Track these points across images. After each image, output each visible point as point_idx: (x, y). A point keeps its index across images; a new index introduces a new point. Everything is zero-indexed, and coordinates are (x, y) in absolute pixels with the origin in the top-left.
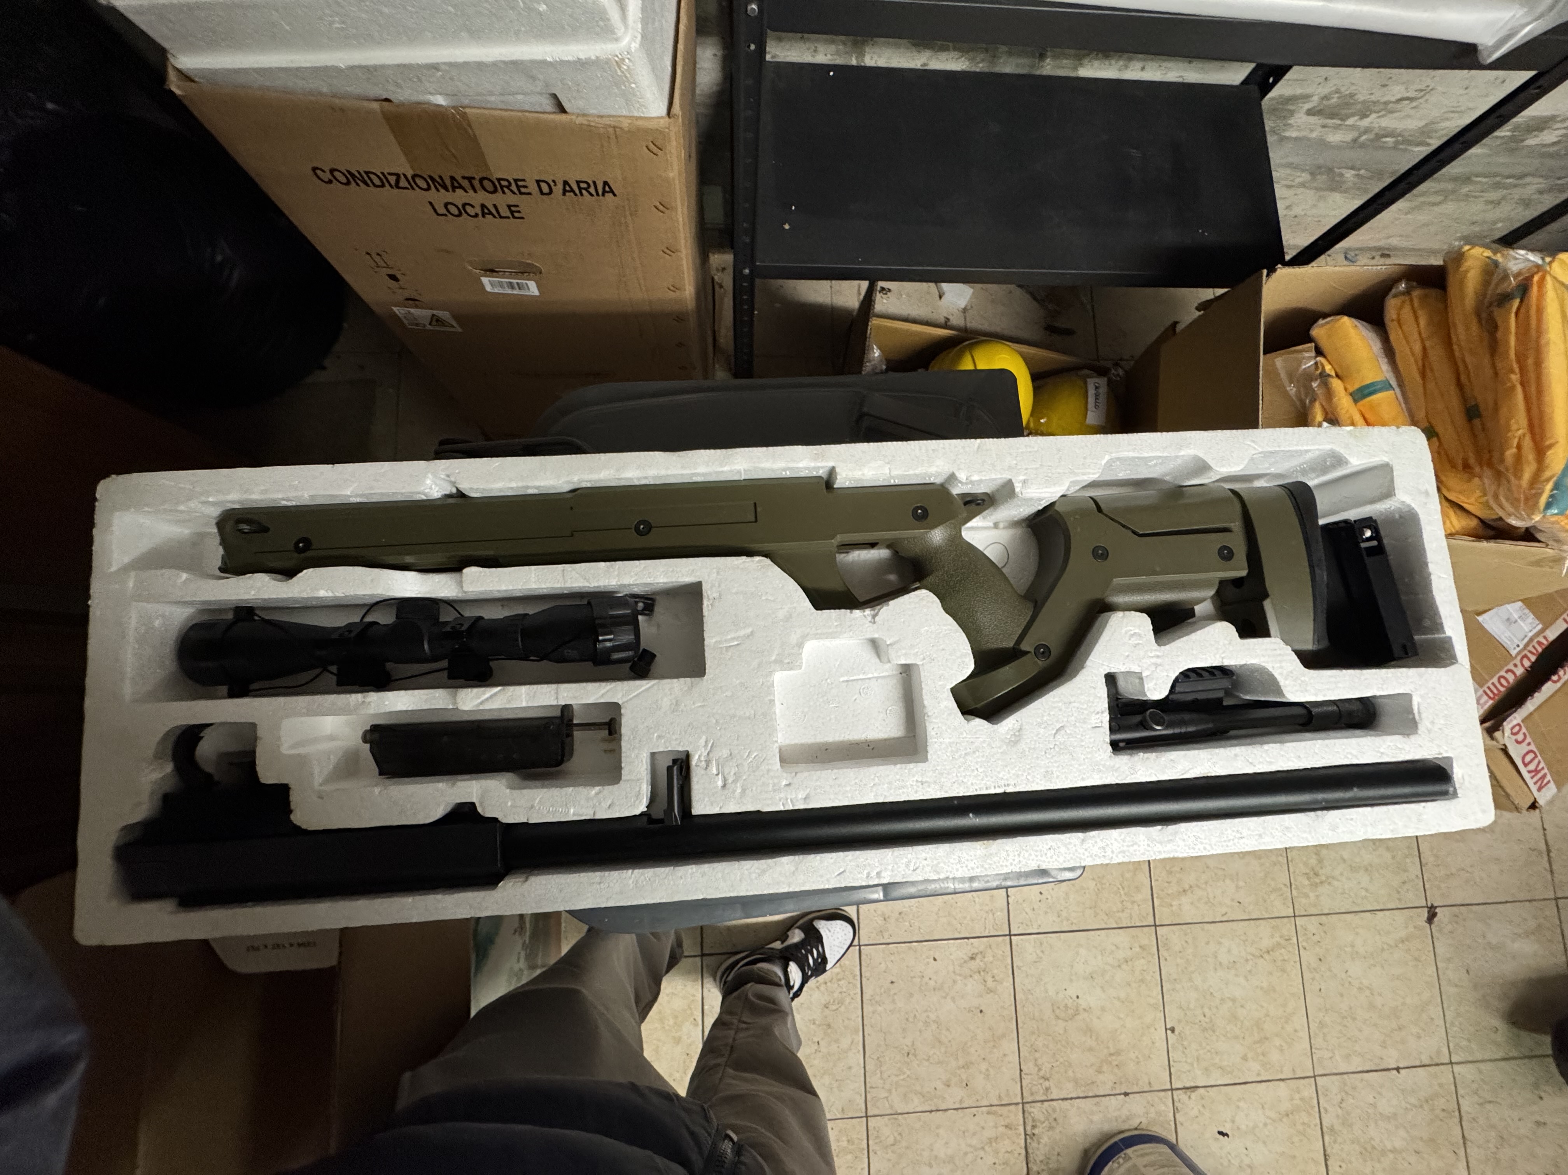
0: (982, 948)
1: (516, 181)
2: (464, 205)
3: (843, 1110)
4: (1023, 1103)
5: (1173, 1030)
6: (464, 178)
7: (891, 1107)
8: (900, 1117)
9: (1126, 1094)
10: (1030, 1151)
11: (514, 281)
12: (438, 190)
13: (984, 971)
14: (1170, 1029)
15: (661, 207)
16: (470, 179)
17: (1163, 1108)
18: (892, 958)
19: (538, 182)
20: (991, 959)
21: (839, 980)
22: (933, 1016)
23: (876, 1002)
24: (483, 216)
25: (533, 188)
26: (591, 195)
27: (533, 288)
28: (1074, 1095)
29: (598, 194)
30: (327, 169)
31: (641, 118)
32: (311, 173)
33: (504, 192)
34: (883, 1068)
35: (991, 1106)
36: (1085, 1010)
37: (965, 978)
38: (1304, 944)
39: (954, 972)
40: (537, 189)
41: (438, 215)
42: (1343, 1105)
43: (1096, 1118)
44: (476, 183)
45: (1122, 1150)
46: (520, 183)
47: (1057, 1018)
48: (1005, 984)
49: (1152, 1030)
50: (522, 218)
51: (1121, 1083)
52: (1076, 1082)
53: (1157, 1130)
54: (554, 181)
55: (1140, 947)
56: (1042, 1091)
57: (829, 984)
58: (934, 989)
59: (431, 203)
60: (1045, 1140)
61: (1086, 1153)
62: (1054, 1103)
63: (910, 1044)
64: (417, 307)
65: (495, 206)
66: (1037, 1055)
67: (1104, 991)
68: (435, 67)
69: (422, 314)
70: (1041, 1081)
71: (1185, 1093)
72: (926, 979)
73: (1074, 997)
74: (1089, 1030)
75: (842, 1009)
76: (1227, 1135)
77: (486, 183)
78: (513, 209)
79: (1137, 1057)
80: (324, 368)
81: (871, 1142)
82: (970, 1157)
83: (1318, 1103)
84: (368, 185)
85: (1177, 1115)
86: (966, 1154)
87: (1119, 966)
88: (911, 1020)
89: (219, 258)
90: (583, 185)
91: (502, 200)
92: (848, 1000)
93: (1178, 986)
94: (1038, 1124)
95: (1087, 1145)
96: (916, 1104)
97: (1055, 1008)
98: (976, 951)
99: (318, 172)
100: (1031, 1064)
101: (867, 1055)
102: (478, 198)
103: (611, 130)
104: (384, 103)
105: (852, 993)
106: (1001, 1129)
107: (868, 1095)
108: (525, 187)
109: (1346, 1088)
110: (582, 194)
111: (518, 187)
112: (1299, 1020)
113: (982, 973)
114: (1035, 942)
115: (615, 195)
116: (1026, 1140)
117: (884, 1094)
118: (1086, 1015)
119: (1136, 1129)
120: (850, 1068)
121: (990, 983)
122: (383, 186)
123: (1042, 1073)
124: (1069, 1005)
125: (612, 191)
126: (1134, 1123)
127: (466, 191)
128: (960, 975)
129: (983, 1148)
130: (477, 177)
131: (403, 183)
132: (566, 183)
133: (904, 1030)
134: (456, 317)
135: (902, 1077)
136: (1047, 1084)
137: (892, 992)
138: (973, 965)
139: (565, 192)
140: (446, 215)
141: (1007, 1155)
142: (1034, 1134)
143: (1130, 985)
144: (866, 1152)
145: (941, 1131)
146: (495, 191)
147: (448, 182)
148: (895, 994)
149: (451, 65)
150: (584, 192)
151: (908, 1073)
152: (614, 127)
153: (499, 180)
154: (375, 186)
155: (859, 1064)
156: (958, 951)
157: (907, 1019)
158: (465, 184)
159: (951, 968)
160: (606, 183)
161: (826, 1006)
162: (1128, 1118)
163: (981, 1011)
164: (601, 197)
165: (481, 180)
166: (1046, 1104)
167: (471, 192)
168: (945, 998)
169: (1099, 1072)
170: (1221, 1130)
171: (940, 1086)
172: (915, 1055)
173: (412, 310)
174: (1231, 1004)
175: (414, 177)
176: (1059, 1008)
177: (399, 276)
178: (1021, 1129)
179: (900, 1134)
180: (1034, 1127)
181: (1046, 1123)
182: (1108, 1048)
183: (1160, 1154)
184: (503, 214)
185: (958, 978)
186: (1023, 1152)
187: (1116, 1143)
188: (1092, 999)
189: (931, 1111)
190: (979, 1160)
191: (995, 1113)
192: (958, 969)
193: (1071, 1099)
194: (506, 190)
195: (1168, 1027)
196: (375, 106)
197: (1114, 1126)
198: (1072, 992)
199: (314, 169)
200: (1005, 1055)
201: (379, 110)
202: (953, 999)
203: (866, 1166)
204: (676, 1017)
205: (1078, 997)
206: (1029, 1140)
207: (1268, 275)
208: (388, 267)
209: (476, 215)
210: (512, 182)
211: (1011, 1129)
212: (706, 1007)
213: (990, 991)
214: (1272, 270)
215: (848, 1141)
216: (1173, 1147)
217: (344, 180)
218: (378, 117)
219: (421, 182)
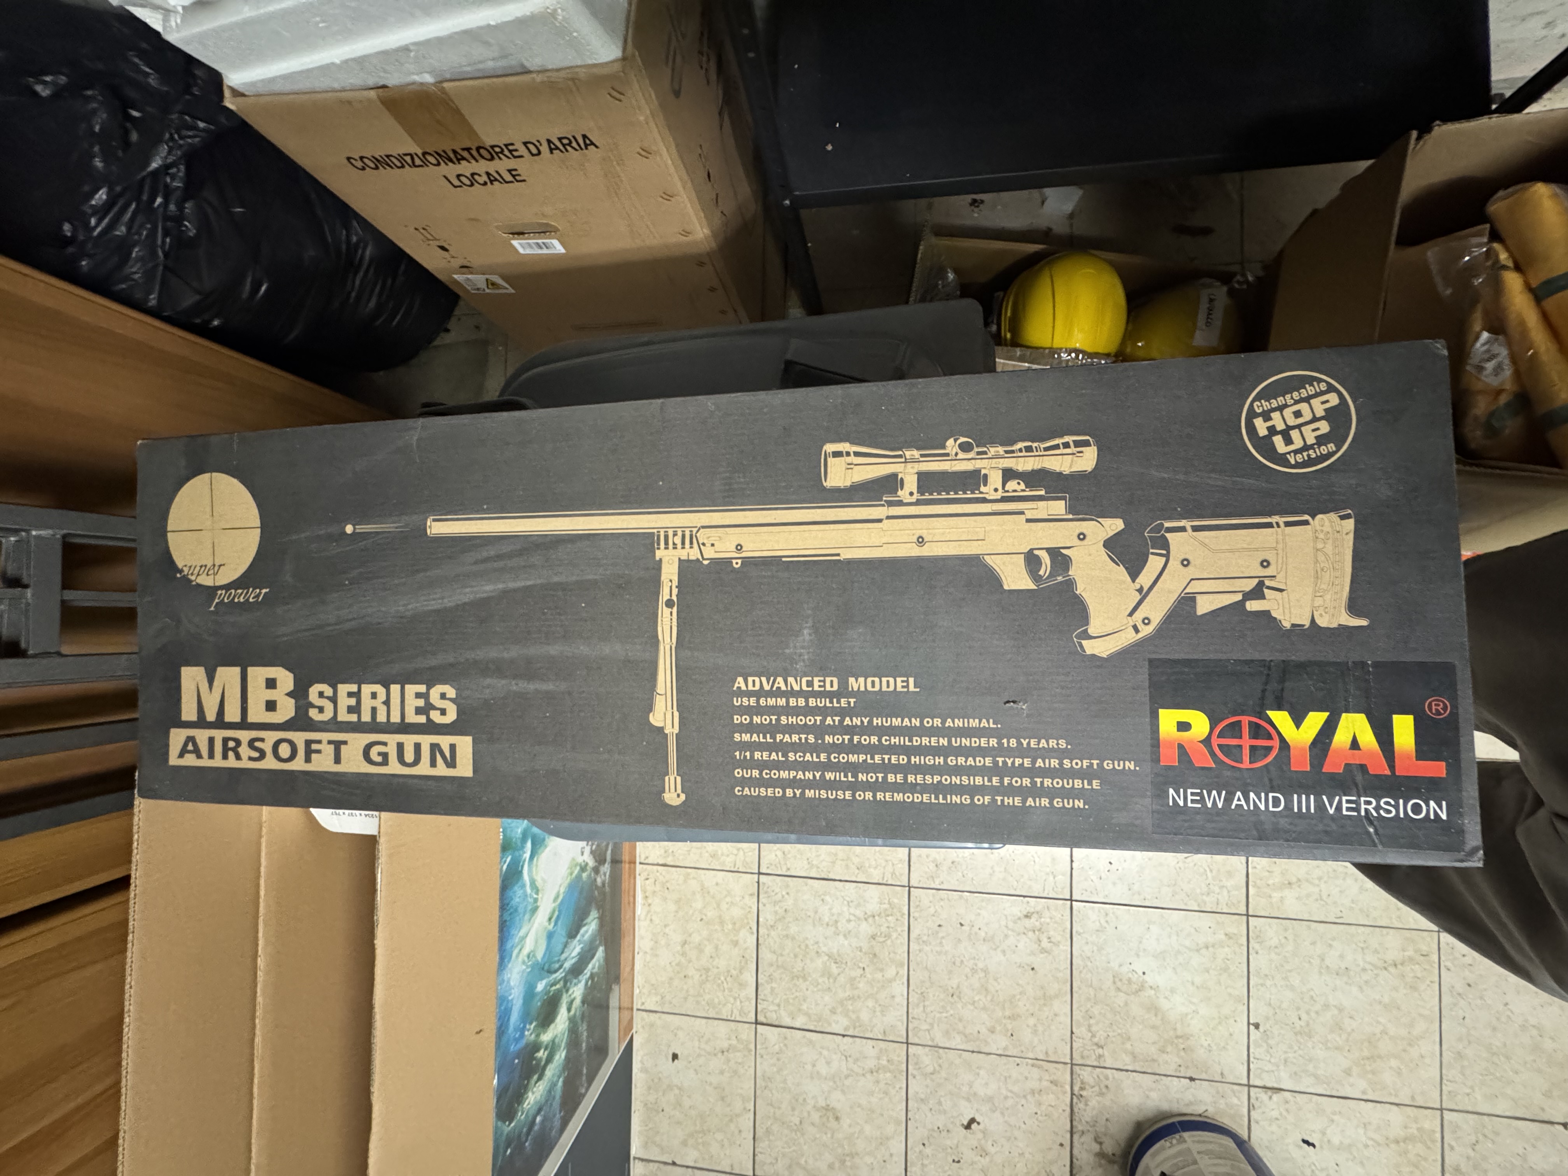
0: (1039, 908)
1: (506, 145)
2: (473, 175)
3: (884, 1032)
4: (1072, 1064)
5: (1257, 1026)
6: (463, 149)
7: (932, 1040)
8: (941, 1051)
9: (1192, 1079)
10: (1076, 1110)
11: (540, 241)
12: (447, 164)
13: (1039, 930)
14: (1253, 1024)
15: (644, 153)
16: (468, 150)
17: (1235, 1101)
18: (942, 903)
19: (525, 144)
20: (1048, 920)
21: (888, 916)
22: (981, 965)
23: (923, 942)
25: (522, 150)
26: (576, 150)
27: (558, 248)
28: (1130, 1068)
29: (581, 149)
30: (357, 157)
31: (595, 65)
32: (346, 161)
33: (500, 158)
34: (927, 1003)
35: (1037, 1059)
36: (1151, 987)
37: (1019, 934)
39: (1007, 927)
40: (527, 151)
41: (455, 187)
43: (1154, 1095)
44: (474, 153)
46: (511, 148)
47: (1119, 989)
48: (1061, 947)
49: (1232, 1021)
50: (524, 181)
51: (1187, 1067)
52: (1134, 1057)
54: (538, 141)
55: (1226, 935)
56: (1094, 1057)
57: (877, 918)
58: (984, 940)
59: (445, 177)
60: (1093, 1103)
62: (1108, 1072)
63: (955, 986)
64: (472, 273)
65: (497, 172)
66: (1092, 1021)
67: (1176, 973)
69: (479, 280)
70: (1095, 1047)
71: (1266, 1093)
72: (976, 929)
73: (1141, 974)
74: (1154, 1008)
75: (889, 942)
76: (1314, 1146)
77: (482, 151)
78: (514, 173)
79: (1209, 1045)
81: (910, 1067)
82: (1010, 1102)
84: (392, 167)
85: (1252, 1113)
86: (1006, 1098)
87: (1198, 951)
88: (958, 963)
90: (565, 141)
92: (894, 935)
93: (1268, 983)
94: (1087, 1087)
95: (1140, 1118)
96: (957, 1042)
97: (1117, 980)
98: (1032, 910)
99: (352, 161)
100: (1084, 1029)
101: (911, 988)
103: (570, 83)
104: (381, 90)
105: (899, 929)
106: (1045, 1084)
107: (910, 1024)
108: (516, 150)
110: (567, 151)
111: (510, 151)
112: (1429, 1046)
113: (1037, 933)
114: (1099, 911)
115: (597, 147)
116: (1072, 1099)
117: (925, 1027)
118: (1153, 992)
120: (893, 997)
121: (1045, 943)
122: (403, 167)
123: (1096, 1040)
124: (1134, 979)
125: (592, 144)
126: (1200, 1109)
127: (469, 162)
128: (1013, 931)
129: (1025, 1097)
130: (474, 148)
131: (418, 162)
132: (549, 142)
133: (950, 972)
134: (505, 280)
135: (944, 1015)
136: (1100, 1051)
137: (941, 935)
138: (1028, 923)
139: (551, 150)
140: (460, 186)
141: (1050, 1109)
142: (1081, 1096)
143: (1208, 972)
144: (905, 1074)
145: (982, 1072)
146: (492, 159)
147: (452, 155)
148: (943, 938)
151: (952, 1012)
152: (573, 80)
153: (492, 147)
154: (398, 167)
155: (902, 995)
156: (1016, 907)
157: (954, 963)
158: (465, 154)
159: (1003, 923)
160: (585, 137)
161: (873, 937)
162: (1190, 1104)
163: (1033, 969)
164: (585, 151)
165: (478, 149)
166: (1098, 1070)
167: (473, 161)
168: (995, 949)
169: (1163, 1051)
170: (1306, 1138)
171: (984, 1030)
172: (959, 997)
173: (469, 276)
174: (1336, 1012)
175: (424, 154)
176: (1121, 980)
177: (447, 247)
178: (1068, 1088)
179: (940, 1066)
180: (1082, 1089)
181: (1097, 1089)
182: (1175, 1029)
184: (507, 180)
185: (1010, 933)
186: (1068, 1110)
188: (1159, 978)
189: (973, 1052)
190: (1020, 1106)
191: (1039, 1067)
192: (1011, 925)
193: (1127, 1071)
195: (1251, 1021)
197: (1176, 1108)
198: (1139, 967)
199: (349, 159)
200: (1056, 1015)
202: (1004, 952)
203: (904, 1086)
205: (1144, 973)
206: (1075, 1100)
207: (1419, 138)
208: (436, 239)
209: (485, 184)
210: (504, 147)
211: (1056, 1085)
213: (1044, 951)
214: (1425, 129)
215: (888, 1061)
217: (373, 165)
218: (379, 103)
219: (430, 158)
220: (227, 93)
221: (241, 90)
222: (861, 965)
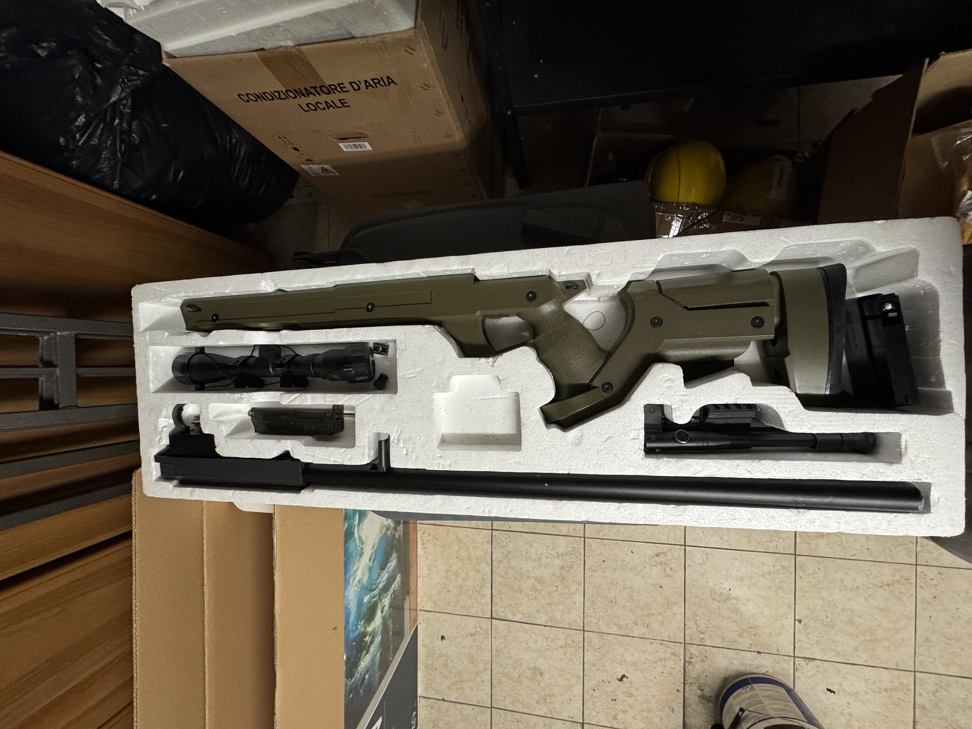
0: (664, 550)
1: (339, 85)
2: (317, 103)
3: (570, 624)
4: (685, 643)
5: (800, 621)
6: (311, 88)
7: (599, 629)
8: (604, 635)
9: (759, 653)
10: (687, 670)
11: (356, 143)
12: (301, 97)
13: (665, 564)
14: (798, 620)
15: (425, 87)
16: (315, 88)
17: (785, 665)
18: (605, 547)
19: (350, 83)
20: (670, 558)
21: (572, 555)
22: (628, 584)
23: (593, 570)
24: (328, 108)
25: (349, 87)
26: (382, 86)
27: (368, 147)
28: (720, 646)
29: (386, 85)
30: (245, 95)
31: (397, 32)
32: (238, 97)
33: (334, 93)
34: (595, 607)
35: (663, 640)
36: (734, 598)
37: (652, 566)
38: (922, 585)
39: (645, 561)
40: (351, 88)
41: (305, 111)
42: (937, 694)
43: (735, 662)
44: (319, 90)
45: (750, 684)
46: (341, 86)
47: (714, 599)
48: (679, 573)
49: (784, 618)
50: (349, 106)
51: (756, 646)
52: (723, 638)
53: (780, 678)
54: (359, 81)
55: (782, 566)
56: (698, 639)
57: (564, 556)
58: (631, 569)
59: (299, 105)
60: (698, 666)
61: (726, 680)
62: (707, 648)
63: (613, 597)
64: (313, 164)
65: (332, 101)
66: (697, 618)
67: (750, 589)
68: (277, 26)
69: (316, 167)
70: (699, 633)
71: (805, 661)
72: (626, 563)
73: (728, 590)
74: (736, 610)
75: (572, 570)
76: (834, 692)
77: (323, 89)
78: (342, 101)
79: (770, 633)
80: (292, 197)
81: (585, 644)
82: (646, 666)
83: (915, 688)
84: (266, 100)
85: (796, 673)
86: (644, 663)
87: (764, 576)
88: (614, 584)
89: (234, 141)
90: (376, 81)
91: (335, 97)
92: (575, 566)
93: (807, 595)
94: (694, 657)
95: (726, 675)
96: (614, 629)
97: (713, 593)
98: (661, 551)
99: (241, 97)
100: (692, 623)
101: (586, 598)
102: (323, 98)
103: (381, 44)
104: (260, 52)
105: (578, 563)
106: (669, 655)
107: (585, 620)
108: (345, 87)
109: (942, 684)
110: (377, 87)
111: (341, 88)
112: (909, 634)
113: (663, 565)
114: (702, 552)
115: (396, 84)
116: (685, 664)
117: (594, 621)
118: (735, 601)
119: (764, 674)
120: (575, 603)
121: (668, 571)
122: (273, 99)
123: (699, 629)
124: (723, 593)
125: (393, 82)
126: (763, 670)
127: (315, 95)
128: (648, 564)
129: (656, 663)
130: (318, 87)
131: (282, 96)
132: (366, 81)
133: (610, 589)
134: (334, 168)
135: (607, 614)
136: (702, 636)
137: (604, 566)
138: (658, 559)
139: (367, 87)
140: (309, 111)
141: (671, 669)
142: (690, 662)
143: (770, 589)
144: (582, 649)
145: (629, 648)
146: (330, 93)
147: (304, 92)
148: (605, 568)
149: (284, 22)
150: (378, 85)
151: (611, 612)
152: (383, 42)
153: (330, 86)
154: (270, 100)
155: (581, 602)
156: (651, 550)
157: (612, 583)
158: (312, 90)
159: (642, 559)
160: (388, 78)
161: (562, 568)
162: (758, 667)
163: (661, 587)
164: (388, 87)
165: (321, 87)
166: (701, 647)
167: (317, 95)
168: (638, 575)
169: (741, 636)
170: (829, 688)
171: (630, 623)
172: (616, 603)
173: (311, 166)
174: (849, 613)
175: (286, 91)
176: (715, 594)
177: (298, 148)
178: (682, 657)
179: (604, 644)
180: (691, 658)
181: (700, 658)
182: (749, 623)
183: (777, 692)
184: (338, 106)
185: (647, 565)
186: (683, 670)
187: (747, 679)
188: (740, 592)
189: (624, 636)
190: (652, 668)
191: (665, 645)
192: (647, 560)
193: (719, 647)
194: (335, 91)
195: (797, 618)
196: (255, 54)
197: (748, 669)
198: (727, 585)
199: (239, 95)
200: (675, 614)
201: (258, 57)
202: (643, 577)
203: (582, 656)
204: (477, 559)
205: (730, 589)
206: (686, 665)
207: (930, 64)
208: (291, 143)
209: (324, 109)
210: (337, 86)
211: (675, 656)
212: (493, 557)
213: (667, 576)
214: (934, 57)
215: (572, 641)
216: (790, 691)
217: (254, 99)
218: (260, 61)
219: (291, 94)
220: (164, 56)
221: (173, 54)
222: (555, 584)
